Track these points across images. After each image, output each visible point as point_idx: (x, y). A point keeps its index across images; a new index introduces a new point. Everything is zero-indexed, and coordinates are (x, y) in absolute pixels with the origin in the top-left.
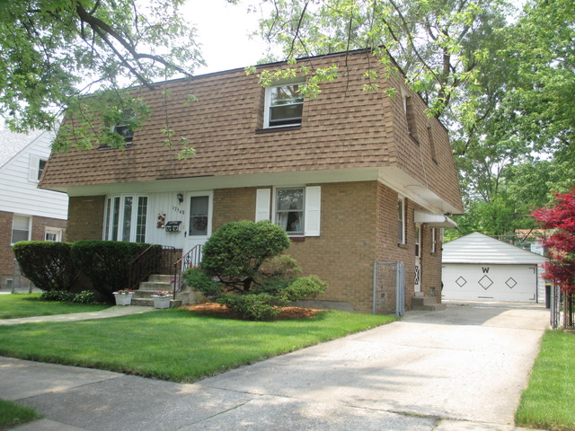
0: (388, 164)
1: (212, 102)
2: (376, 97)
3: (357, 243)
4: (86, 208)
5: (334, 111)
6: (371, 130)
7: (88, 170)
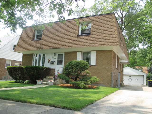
0: (116, 45)
1: (64, 28)
2: (112, 26)
3: (106, 67)
4: (27, 57)
5: (100, 30)
6: (111, 35)
7: (28, 46)
